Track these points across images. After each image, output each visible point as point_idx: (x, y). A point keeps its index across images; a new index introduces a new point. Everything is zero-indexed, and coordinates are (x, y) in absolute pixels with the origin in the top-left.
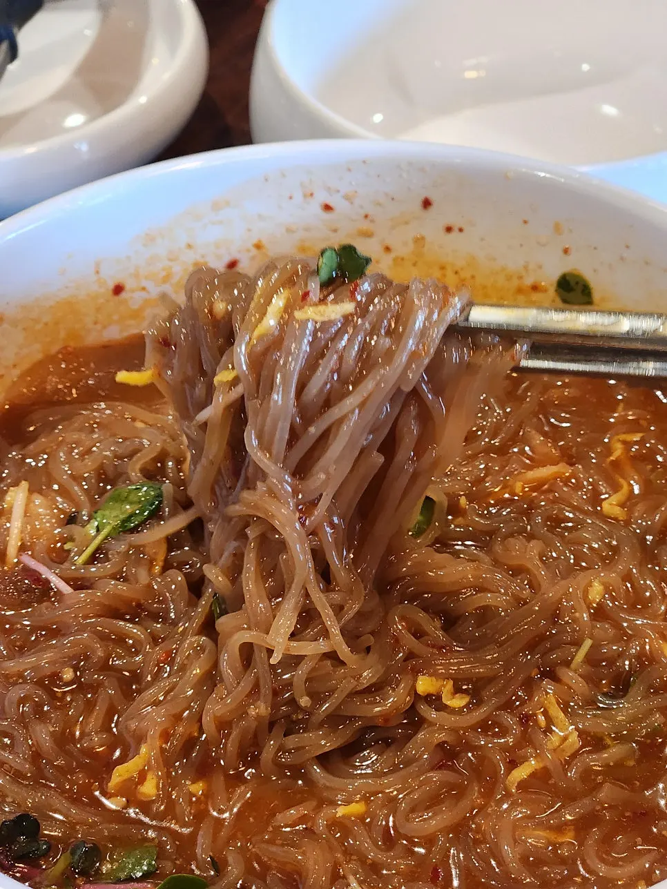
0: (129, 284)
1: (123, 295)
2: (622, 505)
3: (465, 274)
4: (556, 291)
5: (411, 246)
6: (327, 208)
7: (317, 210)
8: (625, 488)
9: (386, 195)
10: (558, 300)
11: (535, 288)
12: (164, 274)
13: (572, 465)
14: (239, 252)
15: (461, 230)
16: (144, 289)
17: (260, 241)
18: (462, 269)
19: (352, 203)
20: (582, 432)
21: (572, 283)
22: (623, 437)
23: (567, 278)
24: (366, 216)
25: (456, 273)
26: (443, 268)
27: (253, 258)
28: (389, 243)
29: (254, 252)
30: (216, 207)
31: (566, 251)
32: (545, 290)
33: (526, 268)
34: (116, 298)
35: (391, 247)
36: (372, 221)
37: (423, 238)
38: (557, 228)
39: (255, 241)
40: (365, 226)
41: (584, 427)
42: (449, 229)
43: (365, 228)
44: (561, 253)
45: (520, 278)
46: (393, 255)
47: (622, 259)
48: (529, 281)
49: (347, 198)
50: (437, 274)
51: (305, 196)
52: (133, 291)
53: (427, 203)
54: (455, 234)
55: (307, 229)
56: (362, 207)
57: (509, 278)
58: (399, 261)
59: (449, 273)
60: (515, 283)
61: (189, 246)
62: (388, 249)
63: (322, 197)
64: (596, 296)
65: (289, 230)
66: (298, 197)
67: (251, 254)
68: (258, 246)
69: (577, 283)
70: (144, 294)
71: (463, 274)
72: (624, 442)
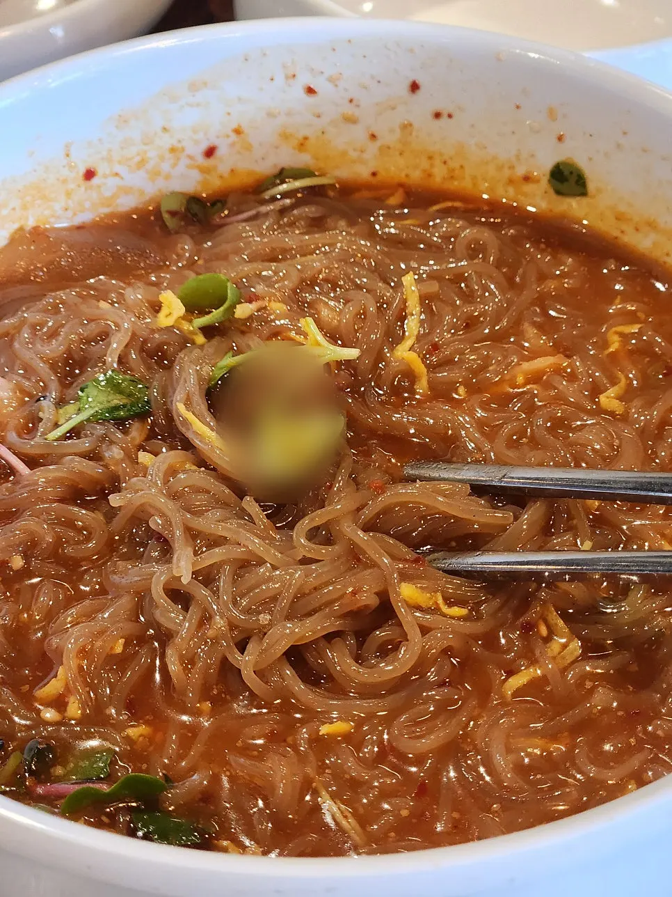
0: (101, 170)
1: (95, 181)
2: (620, 398)
3: (454, 164)
4: (549, 181)
5: (398, 134)
6: (310, 91)
7: (300, 93)
8: (623, 382)
9: (372, 77)
10: (551, 191)
11: (527, 179)
12: (138, 159)
13: (568, 357)
14: (218, 137)
15: (450, 116)
16: (117, 174)
17: (240, 126)
18: (451, 158)
19: (336, 86)
20: (579, 325)
21: (566, 173)
22: (620, 329)
23: (561, 167)
24: (351, 101)
25: (445, 163)
26: (430, 158)
27: (233, 145)
28: (375, 130)
29: (234, 137)
30: (194, 87)
31: (560, 138)
32: (537, 181)
33: (518, 157)
34: (88, 183)
35: (376, 134)
36: (358, 106)
37: (411, 125)
38: (552, 114)
39: (235, 126)
40: (349, 110)
41: (581, 320)
42: (438, 115)
43: (350, 113)
44: (555, 140)
45: (512, 167)
46: (378, 143)
47: (619, 146)
48: (521, 171)
49: (331, 80)
50: (425, 164)
51: (287, 77)
52: (105, 176)
53: (415, 87)
54: (444, 119)
55: (289, 114)
56: (346, 90)
57: (500, 168)
58: (385, 150)
59: (438, 162)
60: (507, 173)
61: (165, 129)
62: (373, 136)
63: (305, 79)
64: (591, 186)
65: (270, 115)
66: (280, 80)
67: (230, 140)
68: (238, 132)
69: (571, 173)
70: (117, 181)
71: (452, 164)
72: (621, 335)
